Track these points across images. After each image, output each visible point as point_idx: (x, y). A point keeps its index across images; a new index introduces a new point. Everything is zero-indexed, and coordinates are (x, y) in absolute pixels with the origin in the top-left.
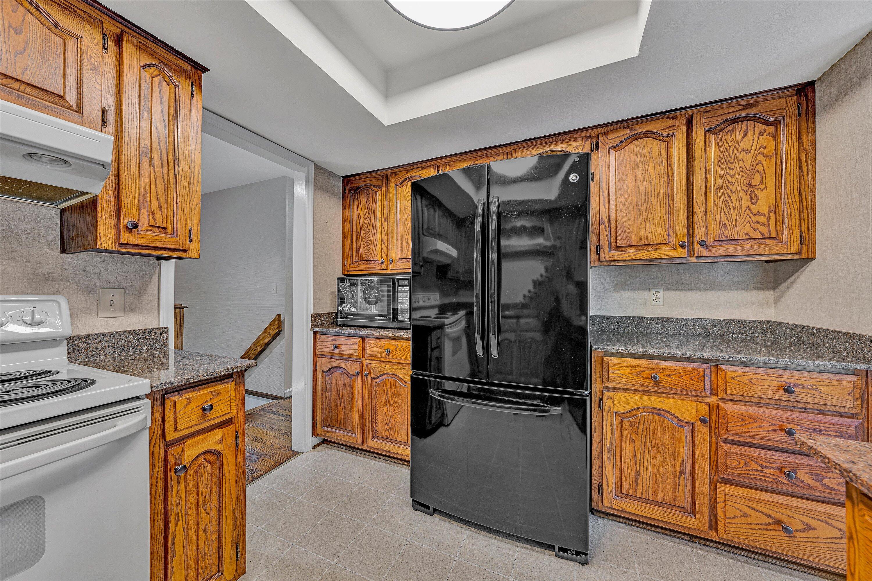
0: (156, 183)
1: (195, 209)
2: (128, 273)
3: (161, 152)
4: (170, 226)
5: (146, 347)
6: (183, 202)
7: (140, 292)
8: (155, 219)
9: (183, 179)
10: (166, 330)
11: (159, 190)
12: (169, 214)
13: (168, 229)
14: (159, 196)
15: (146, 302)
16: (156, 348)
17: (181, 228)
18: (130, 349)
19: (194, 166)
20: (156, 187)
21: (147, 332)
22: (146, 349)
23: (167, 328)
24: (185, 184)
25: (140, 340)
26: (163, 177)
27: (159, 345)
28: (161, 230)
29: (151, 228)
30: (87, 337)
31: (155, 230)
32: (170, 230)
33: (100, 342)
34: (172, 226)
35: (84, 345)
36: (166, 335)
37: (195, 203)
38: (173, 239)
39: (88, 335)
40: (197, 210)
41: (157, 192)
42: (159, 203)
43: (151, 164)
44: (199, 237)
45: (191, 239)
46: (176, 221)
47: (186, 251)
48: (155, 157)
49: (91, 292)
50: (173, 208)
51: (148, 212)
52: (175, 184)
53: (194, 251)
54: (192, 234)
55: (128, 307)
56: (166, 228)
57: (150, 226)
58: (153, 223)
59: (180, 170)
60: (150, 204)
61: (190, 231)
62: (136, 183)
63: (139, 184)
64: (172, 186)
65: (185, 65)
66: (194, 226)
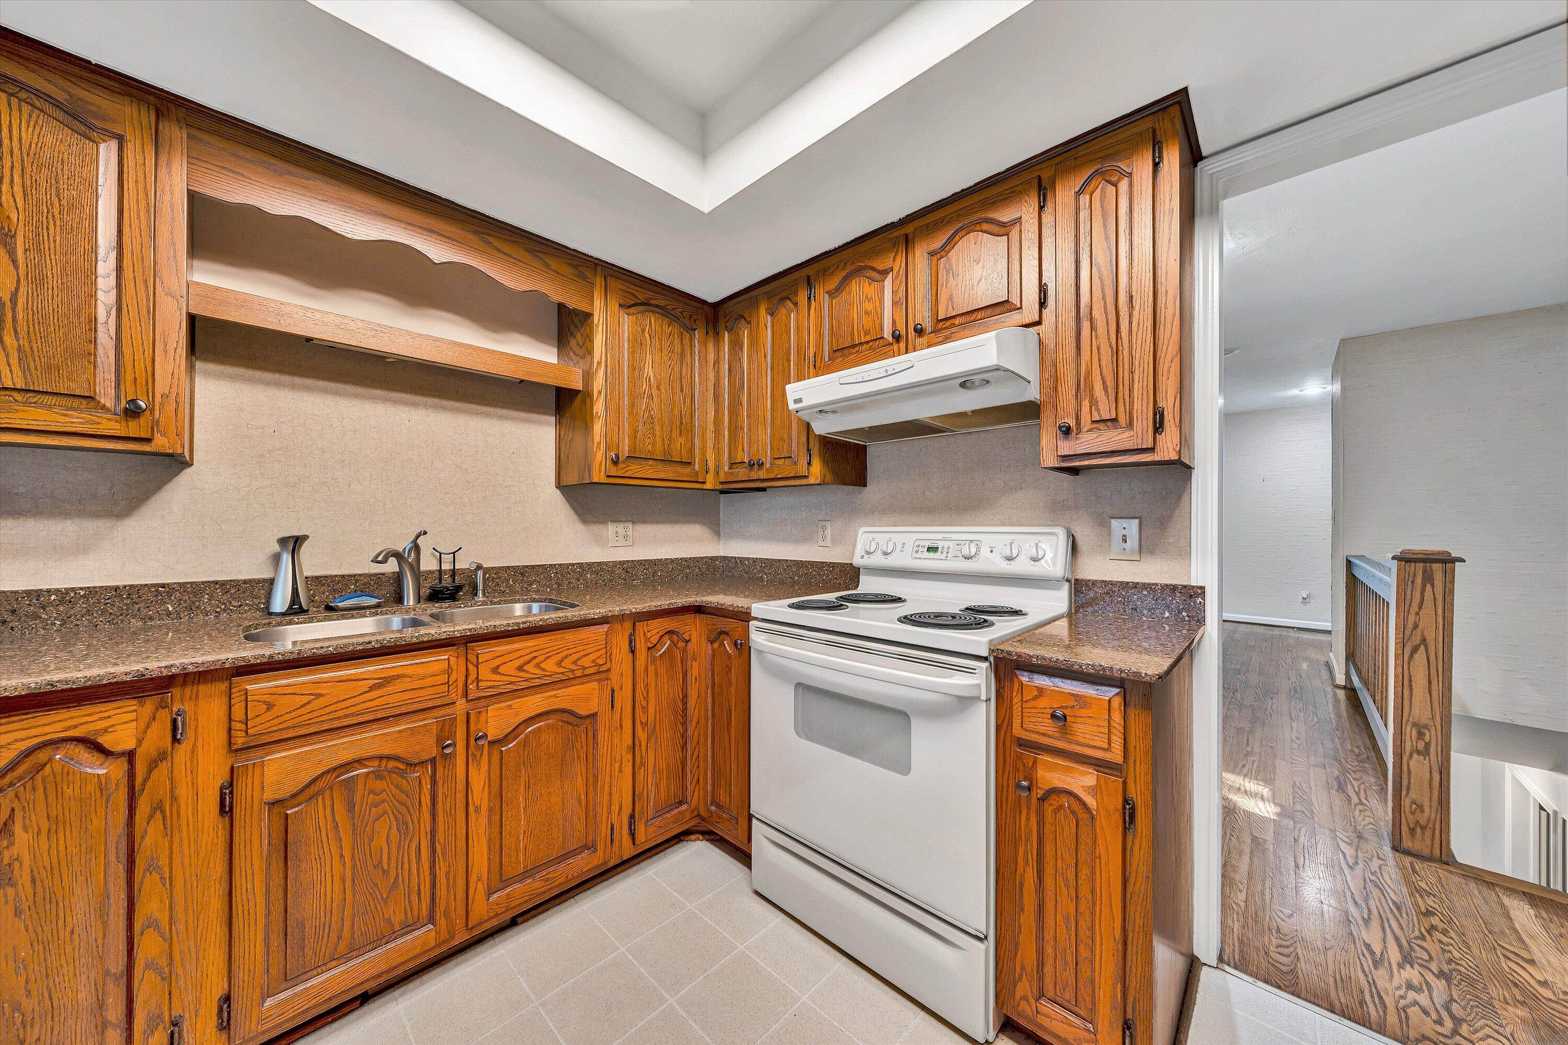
0: (1099, 353)
1: (1170, 367)
2: (1146, 495)
3: (1105, 304)
4: (1124, 414)
5: (1167, 614)
6: (1142, 367)
7: (1163, 523)
8: (1098, 410)
9: (1141, 327)
10: (1199, 591)
11: (1104, 363)
12: (1120, 395)
13: (1120, 420)
14: (1105, 372)
15: (1171, 540)
16: (1183, 619)
17: (1140, 412)
18: (1145, 612)
19: (1167, 291)
20: (1099, 360)
21: (1168, 590)
22: (1168, 618)
23: (1202, 588)
24: (1145, 333)
25: (1159, 601)
26: (1109, 338)
27: (1189, 616)
28: (1109, 424)
29: (1095, 425)
30: (1094, 583)
31: (1101, 426)
32: (1123, 420)
33: (1108, 593)
34: (1128, 413)
35: (1093, 594)
36: (1200, 599)
37: (1169, 357)
38: (1127, 434)
39: (1096, 581)
40: (1172, 370)
41: (1100, 367)
42: (1105, 384)
43: (1093, 328)
44: (1177, 420)
45: (1158, 427)
46: (1132, 403)
47: (1152, 450)
48: (1098, 313)
49: (1103, 522)
50: (1127, 383)
51: (1091, 402)
52: (1130, 341)
53: (1167, 449)
54: (1162, 416)
55: (1146, 548)
56: (1114, 420)
57: (1094, 422)
58: (1096, 417)
59: (1135, 313)
60: (1092, 389)
61: (1155, 415)
62: (1073, 366)
63: (1078, 365)
64: (1126, 345)
65: (1144, 125)
66: (1168, 403)
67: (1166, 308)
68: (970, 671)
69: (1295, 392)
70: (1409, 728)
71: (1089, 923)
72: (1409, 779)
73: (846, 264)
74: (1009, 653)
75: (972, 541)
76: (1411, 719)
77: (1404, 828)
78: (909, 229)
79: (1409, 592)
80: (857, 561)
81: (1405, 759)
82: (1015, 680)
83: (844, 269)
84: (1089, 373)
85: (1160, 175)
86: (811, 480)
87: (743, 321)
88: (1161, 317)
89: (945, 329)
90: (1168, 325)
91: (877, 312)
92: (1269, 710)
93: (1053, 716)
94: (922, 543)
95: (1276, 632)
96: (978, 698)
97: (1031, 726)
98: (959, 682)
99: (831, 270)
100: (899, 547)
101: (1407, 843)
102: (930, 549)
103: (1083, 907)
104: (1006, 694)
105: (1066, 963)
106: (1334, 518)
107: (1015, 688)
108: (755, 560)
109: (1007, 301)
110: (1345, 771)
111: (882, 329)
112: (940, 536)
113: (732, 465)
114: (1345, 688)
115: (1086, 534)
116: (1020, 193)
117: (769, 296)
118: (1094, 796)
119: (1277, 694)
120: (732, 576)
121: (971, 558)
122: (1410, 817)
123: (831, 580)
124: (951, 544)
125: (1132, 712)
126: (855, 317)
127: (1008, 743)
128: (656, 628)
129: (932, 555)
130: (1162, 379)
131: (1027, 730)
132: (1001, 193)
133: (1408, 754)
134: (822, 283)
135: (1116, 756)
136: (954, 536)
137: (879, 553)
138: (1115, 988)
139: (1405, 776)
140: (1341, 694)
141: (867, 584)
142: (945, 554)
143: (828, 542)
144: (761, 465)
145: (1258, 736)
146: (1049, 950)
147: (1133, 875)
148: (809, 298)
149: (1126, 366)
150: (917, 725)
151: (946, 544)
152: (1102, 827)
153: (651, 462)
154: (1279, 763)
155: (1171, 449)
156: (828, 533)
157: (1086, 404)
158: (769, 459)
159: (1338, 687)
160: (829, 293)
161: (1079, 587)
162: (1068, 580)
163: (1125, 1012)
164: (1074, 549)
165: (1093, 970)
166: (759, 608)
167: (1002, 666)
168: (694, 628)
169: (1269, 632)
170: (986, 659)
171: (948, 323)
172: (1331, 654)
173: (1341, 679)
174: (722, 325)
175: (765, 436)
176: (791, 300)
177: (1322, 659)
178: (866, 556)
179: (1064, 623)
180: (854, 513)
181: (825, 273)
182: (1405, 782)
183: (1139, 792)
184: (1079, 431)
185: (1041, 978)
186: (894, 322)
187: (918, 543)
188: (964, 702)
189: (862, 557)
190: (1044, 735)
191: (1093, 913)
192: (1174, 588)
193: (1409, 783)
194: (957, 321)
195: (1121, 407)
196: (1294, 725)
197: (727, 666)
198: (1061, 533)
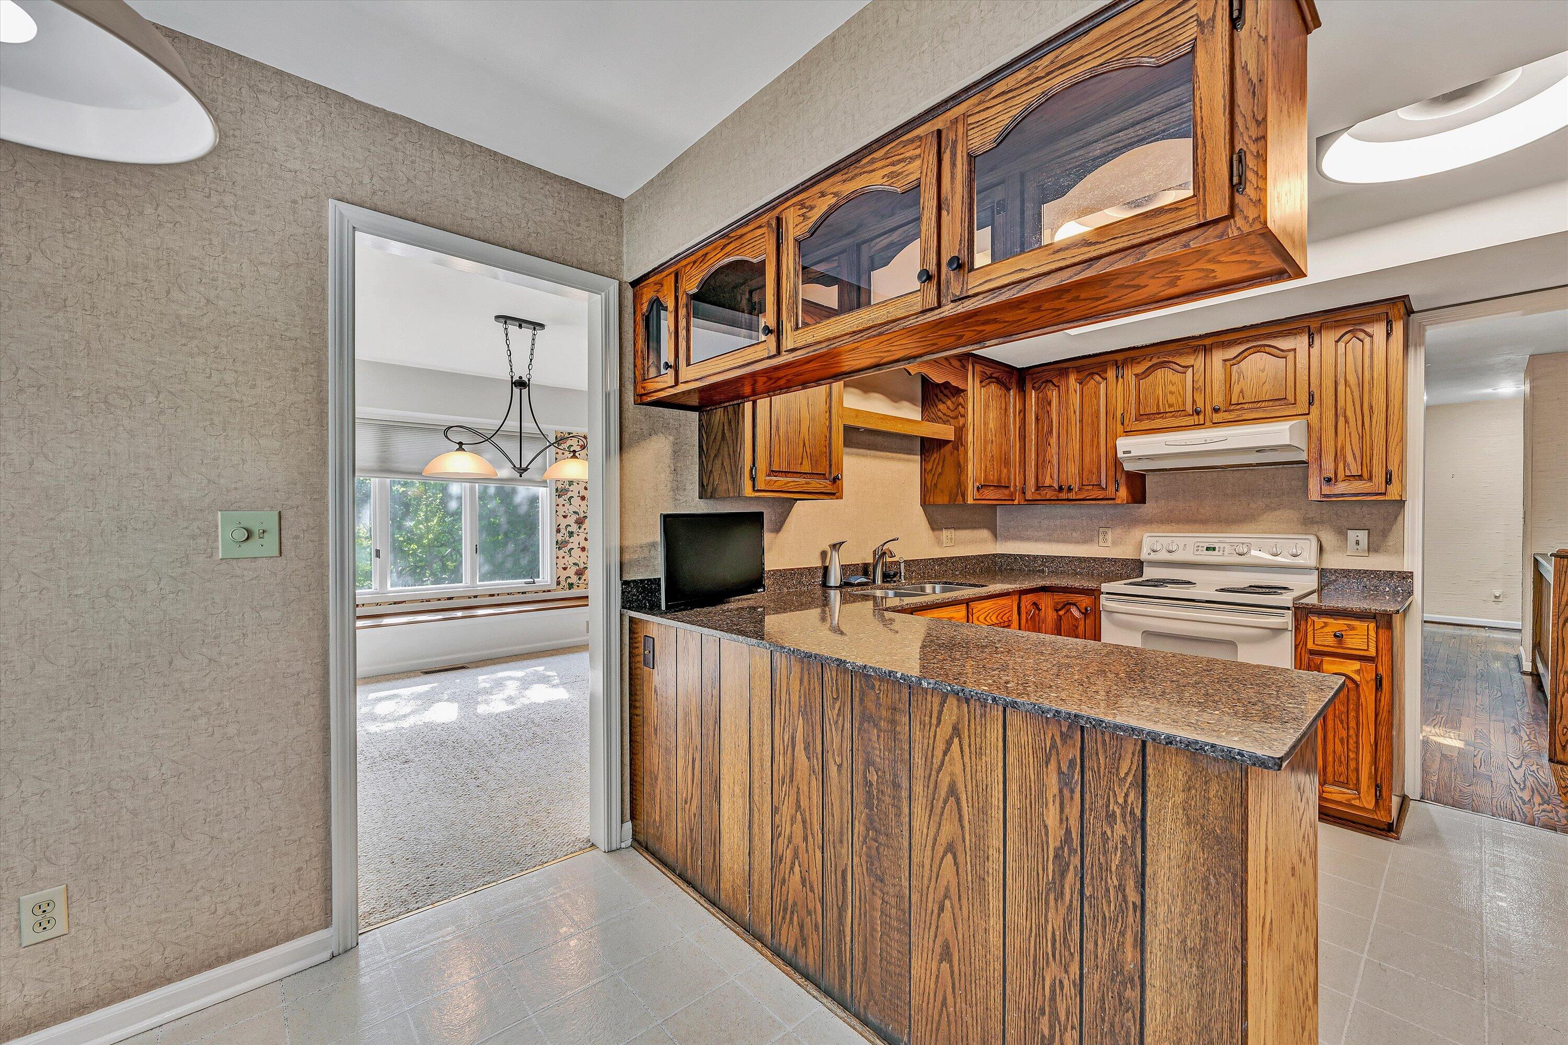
0: (1350, 436)
1: (1395, 447)
2: (1375, 517)
3: (1355, 408)
4: (1366, 473)
5: (1387, 589)
7: (1385, 534)
8: (1350, 470)
9: (1378, 424)
10: (1411, 575)
11: (1353, 442)
12: (1364, 462)
14: (1354, 447)
15: (1391, 543)
16: (1398, 592)
17: (1377, 472)
18: (1372, 588)
20: (1350, 440)
21: (1388, 574)
22: (1387, 591)
23: (1412, 573)
25: (1382, 581)
26: (1357, 429)
27: (1402, 590)
28: (1357, 478)
29: (1347, 478)
30: (1336, 571)
31: (1352, 479)
32: (1365, 475)
33: (1346, 577)
34: (1369, 472)
35: (1334, 577)
36: (1411, 580)
37: (1395, 442)
38: (1369, 484)
39: (1337, 569)
41: (1351, 444)
42: (1354, 454)
43: (1347, 422)
44: (1400, 478)
45: (1388, 481)
46: (1372, 466)
47: (1385, 494)
48: (1350, 413)
49: (1342, 533)
50: (1368, 454)
51: (1344, 464)
52: (1371, 431)
53: (1393, 493)
54: (1391, 475)
55: (1373, 548)
56: (1361, 476)
57: (1346, 476)
58: (1348, 473)
59: (1375, 416)
60: (1345, 457)
61: (1386, 474)
62: (1333, 443)
63: (1336, 442)
64: (1368, 433)
65: (1381, 309)
66: (1393, 467)
67: (1394, 414)
68: (1282, 615)
69: (1490, 391)
70: (1562, 675)
71: (1355, 740)
72: (1562, 711)
73: (1152, 358)
74: (1307, 605)
75: (1243, 544)
76: (1563, 669)
77: (1558, 746)
78: (1207, 342)
79: (1563, 580)
80: (1144, 556)
81: (1559, 697)
82: (1309, 619)
83: (1150, 360)
84: (1343, 448)
85: (1391, 339)
86: (1118, 501)
87: (1050, 385)
88: (1391, 419)
89: (1237, 410)
90: (1395, 425)
91: (1180, 394)
92: (1456, 687)
93: (1335, 636)
94: (1201, 545)
95: (1465, 631)
96: (1286, 629)
97: (1319, 643)
98: (1274, 621)
99: (1139, 360)
100: (1181, 547)
101: (1560, 756)
102: (1208, 549)
103: (1352, 732)
104: (1303, 627)
105: (1341, 762)
106: (1524, 518)
107: (1309, 624)
108: (1035, 557)
109: (1285, 398)
110: (1520, 724)
111: (1184, 404)
112: (1216, 540)
113: (1038, 488)
114: (1531, 674)
115: (1329, 538)
116: (1295, 334)
117: (1079, 370)
118: (1359, 674)
119: (1465, 677)
120: (1012, 569)
121: (1244, 554)
122: (1562, 738)
123: (1113, 571)
124: (1226, 546)
125: (1380, 631)
126: (1161, 394)
127: (1303, 653)
128: (1027, 600)
129: (1210, 552)
130: (1391, 454)
131: (1317, 645)
132: (1281, 332)
133: (1561, 693)
134: (1130, 367)
135: (1372, 652)
136: (1227, 540)
137: (1164, 550)
138: (1371, 769)
139: (1559, 708)
140: (1528, 680)
141: (1150, 573)
142: (1221, 552)
143: (1109, 543)
144: (1070, 489)
145: (1447, 702)
146: (1330, 759)
147: (1381, 712)
148: (1117, 377)
149: (1368, 445)
150: (1240, 647)
151: (1222, 545)
152: (1363, 689)
153: (992, 488)
154: (1464, 718)
155: (1396, 494)
156: (1109, 536)
157: (1341, 465)
158: (1077, 485)
159: (1524, 673)
160: (1136, 375)
161: (1323, 573)
162: (1318, 569)
163: (1376, 781)
164: (1321, 549)
165: (1357, 763)
166: (1105, 587)
167: (1299, 612)
168: (1046, 601)
169: (1458, 631)
170: (1288, 608)
171: (1239, 407)
172: (1521, 648)
173: (1527, 667)
174: (1028, 386)
175: (1073, 469)
176: (1100, 376)
177: (1514, 653)
178: (1152, 553)
179: (1315, 595)
180: (1135, 522)
181: (1133, 361)
182: (1559, 714)
183: (1383, 671)
184: (1336, 481)
185: (1325, 774)
186: (1194, 401)
187: (1198, 544)
188: (1277, 631)
189: (1149, 554)
190: (1328, 646)
191: (1357, 736)
192: (1392, 573)
193: (1562, 713)
194: (1246, 406)
195: (1364, 469)
196: (1479, 697)
197: (1074, 625)
198: (1313, 539)
